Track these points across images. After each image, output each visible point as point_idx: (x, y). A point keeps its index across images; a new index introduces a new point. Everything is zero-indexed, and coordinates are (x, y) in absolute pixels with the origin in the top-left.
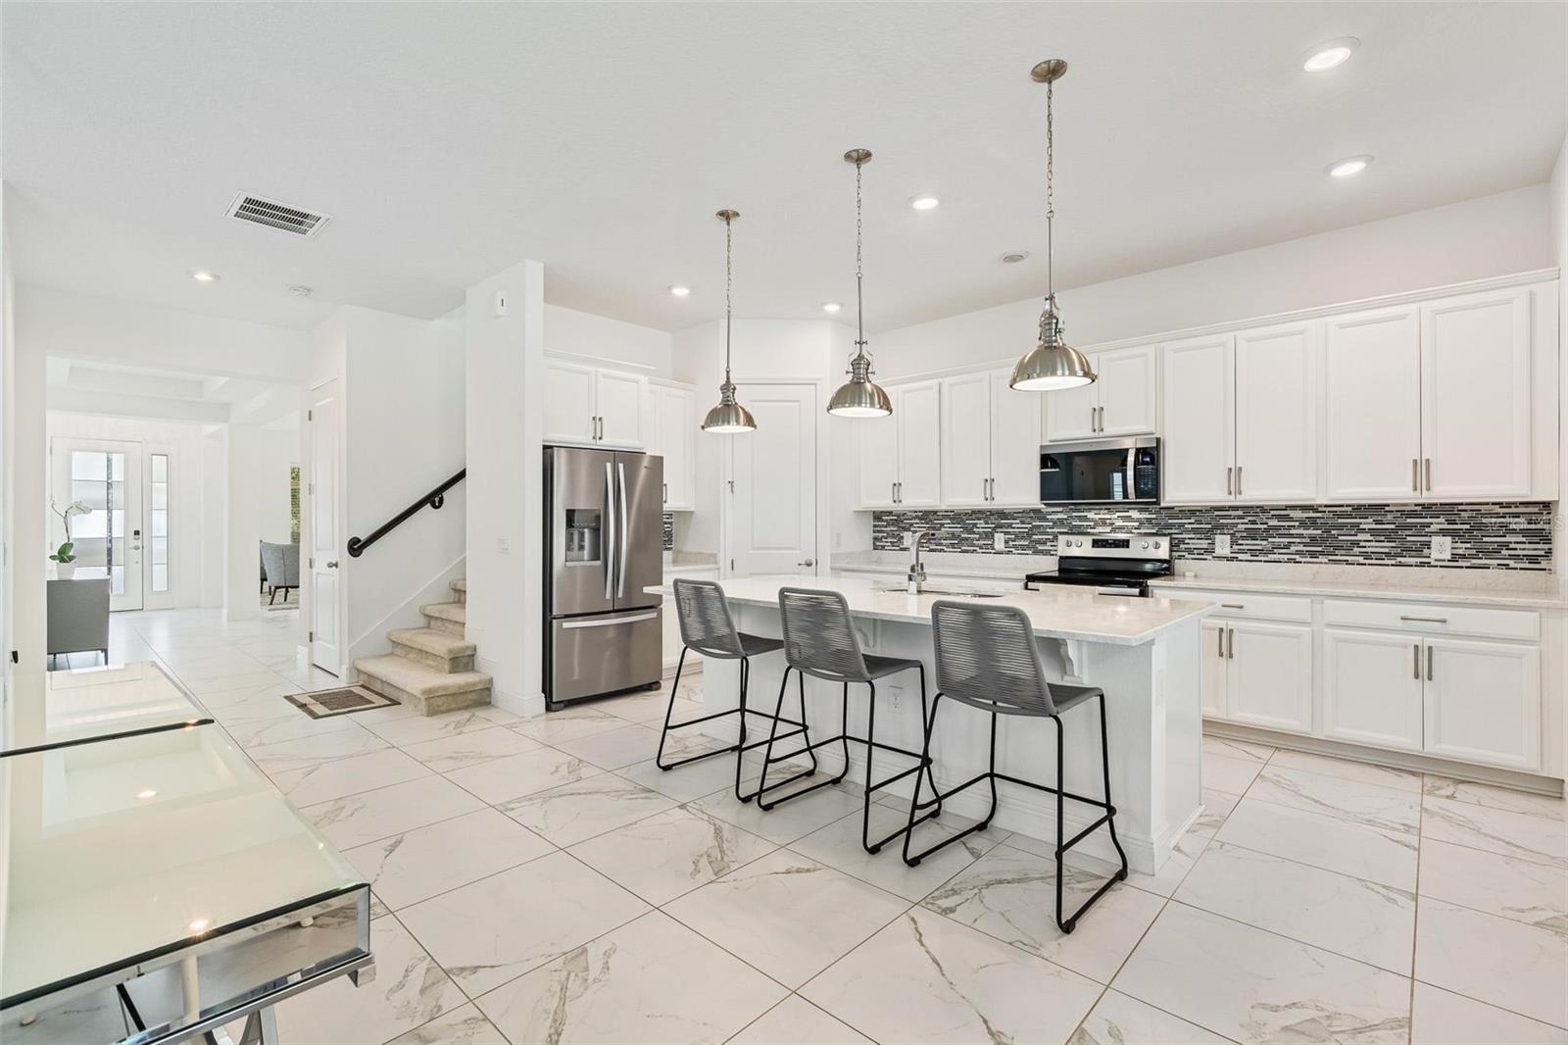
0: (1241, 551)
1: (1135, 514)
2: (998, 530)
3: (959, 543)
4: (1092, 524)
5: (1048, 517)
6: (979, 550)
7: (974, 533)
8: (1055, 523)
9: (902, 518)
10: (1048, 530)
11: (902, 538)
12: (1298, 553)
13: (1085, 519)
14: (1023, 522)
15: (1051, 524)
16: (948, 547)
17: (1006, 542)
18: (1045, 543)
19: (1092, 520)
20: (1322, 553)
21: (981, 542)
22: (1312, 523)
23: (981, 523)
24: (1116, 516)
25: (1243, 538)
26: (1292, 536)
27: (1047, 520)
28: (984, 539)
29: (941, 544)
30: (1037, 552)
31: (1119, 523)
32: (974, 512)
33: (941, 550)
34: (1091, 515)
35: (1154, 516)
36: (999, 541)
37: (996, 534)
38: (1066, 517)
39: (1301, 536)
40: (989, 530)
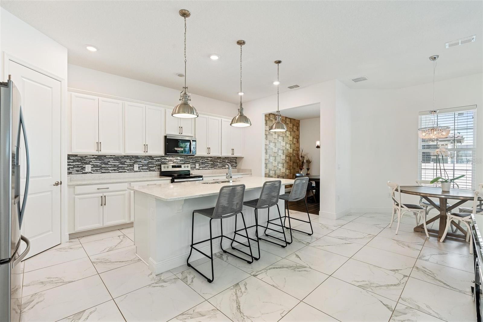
0: (201, 167)
1: (179, 158)
2: (135, 163)
3: (117, 169)
4: (168, 161)
5: (154, 158)
6: (127, 171)
7: (125, 164)
8: (156, 161)
9: (85, 158)
10: (154, 163)
11: (85, 168)
12: (210, 167)
13: (166, 159)
14: (145, 160)
15: (155, 161)
16: (111, 170)
17: (139, 168)
18: (153, 167)
19: (168, 160)
20: (213, 167)
21: (128, 168)
22: (211, 161)
23: (128, 161)
24: (174, 159)
25: (201, 164)
26: (208, 163)
27: (154, 160)
28: (130, 167)
29: (108, 170)
30: (150, 170)
31: (175, 161)
32: (125, 156)
33: (108, 172)
34: (167, 158)
35: (183, 159)
36: (136, 167)
37: (135, 165)
38: (160, 159)
39: (210, 163)
40: (132, 163)
